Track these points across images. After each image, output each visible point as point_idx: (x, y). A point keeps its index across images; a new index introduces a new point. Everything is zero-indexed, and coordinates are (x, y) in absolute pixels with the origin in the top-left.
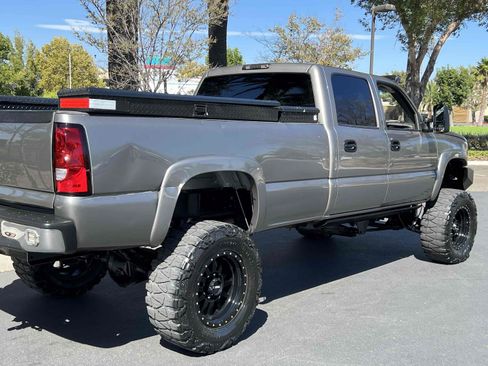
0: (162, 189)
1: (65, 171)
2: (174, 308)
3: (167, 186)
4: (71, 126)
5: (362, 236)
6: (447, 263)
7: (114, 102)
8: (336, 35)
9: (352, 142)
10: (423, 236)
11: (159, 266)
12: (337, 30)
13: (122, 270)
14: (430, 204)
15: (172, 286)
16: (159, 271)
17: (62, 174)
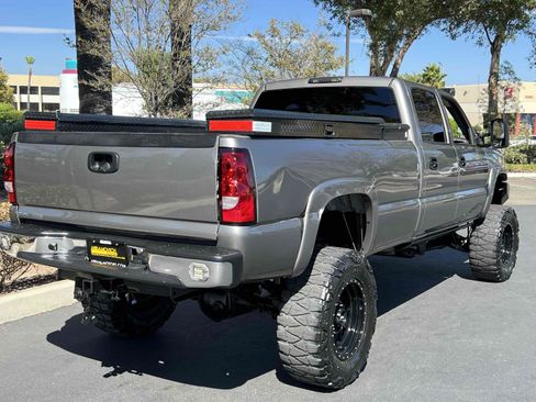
0: (306, 215)
1: (236, 199)
2: (316, 342)
3: (311, 211)
4: (237, 150)
5: (422, 257)
6: (497, 281)
7: (270, 124)
8: (320, 41)
9: (434, 160)
10: (472, 254)
11: (292, 298)
12: (321, 37)
13: (220, 303)
14: (479, 221)
15: (313, 318)
16: (294, 303)
17: (230, 202)
